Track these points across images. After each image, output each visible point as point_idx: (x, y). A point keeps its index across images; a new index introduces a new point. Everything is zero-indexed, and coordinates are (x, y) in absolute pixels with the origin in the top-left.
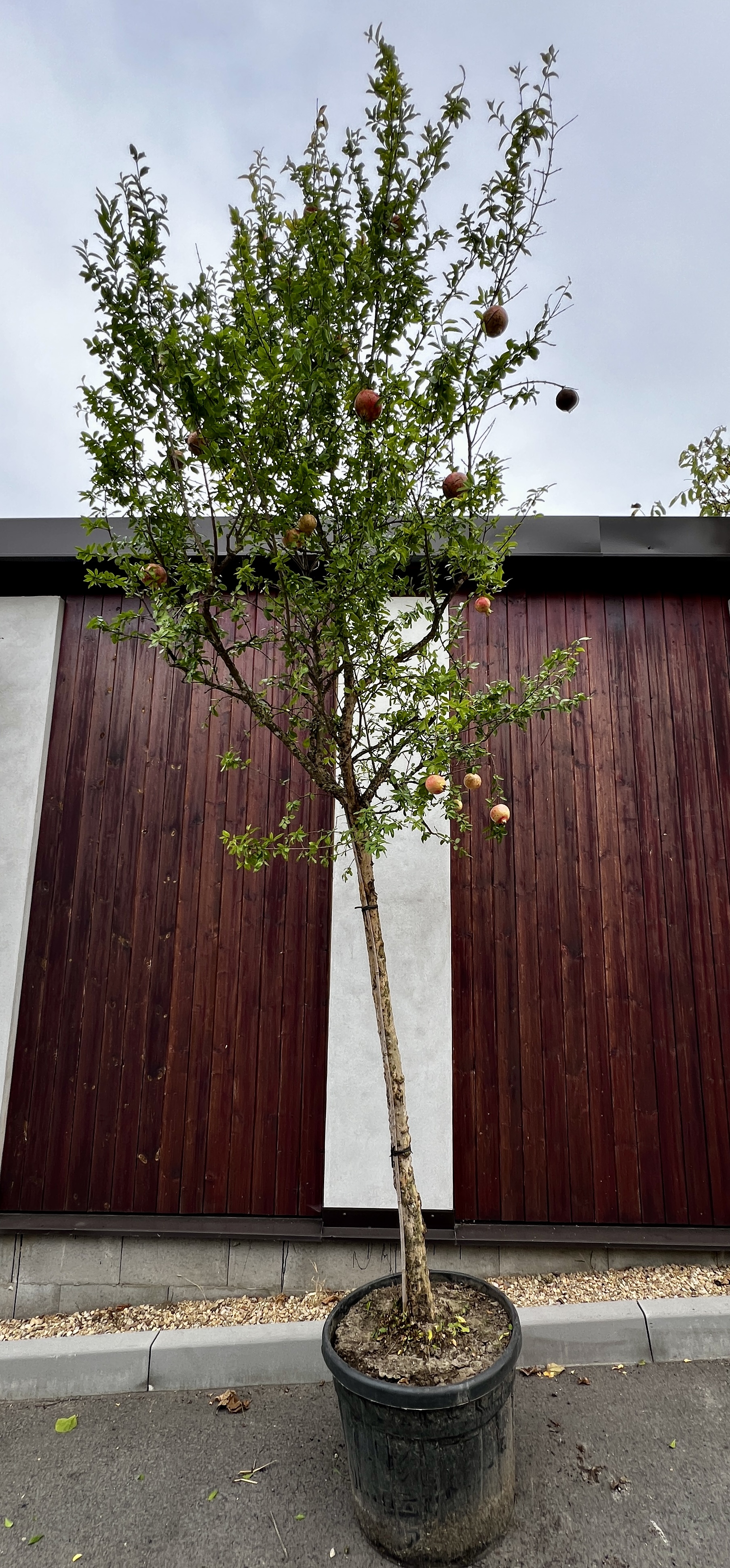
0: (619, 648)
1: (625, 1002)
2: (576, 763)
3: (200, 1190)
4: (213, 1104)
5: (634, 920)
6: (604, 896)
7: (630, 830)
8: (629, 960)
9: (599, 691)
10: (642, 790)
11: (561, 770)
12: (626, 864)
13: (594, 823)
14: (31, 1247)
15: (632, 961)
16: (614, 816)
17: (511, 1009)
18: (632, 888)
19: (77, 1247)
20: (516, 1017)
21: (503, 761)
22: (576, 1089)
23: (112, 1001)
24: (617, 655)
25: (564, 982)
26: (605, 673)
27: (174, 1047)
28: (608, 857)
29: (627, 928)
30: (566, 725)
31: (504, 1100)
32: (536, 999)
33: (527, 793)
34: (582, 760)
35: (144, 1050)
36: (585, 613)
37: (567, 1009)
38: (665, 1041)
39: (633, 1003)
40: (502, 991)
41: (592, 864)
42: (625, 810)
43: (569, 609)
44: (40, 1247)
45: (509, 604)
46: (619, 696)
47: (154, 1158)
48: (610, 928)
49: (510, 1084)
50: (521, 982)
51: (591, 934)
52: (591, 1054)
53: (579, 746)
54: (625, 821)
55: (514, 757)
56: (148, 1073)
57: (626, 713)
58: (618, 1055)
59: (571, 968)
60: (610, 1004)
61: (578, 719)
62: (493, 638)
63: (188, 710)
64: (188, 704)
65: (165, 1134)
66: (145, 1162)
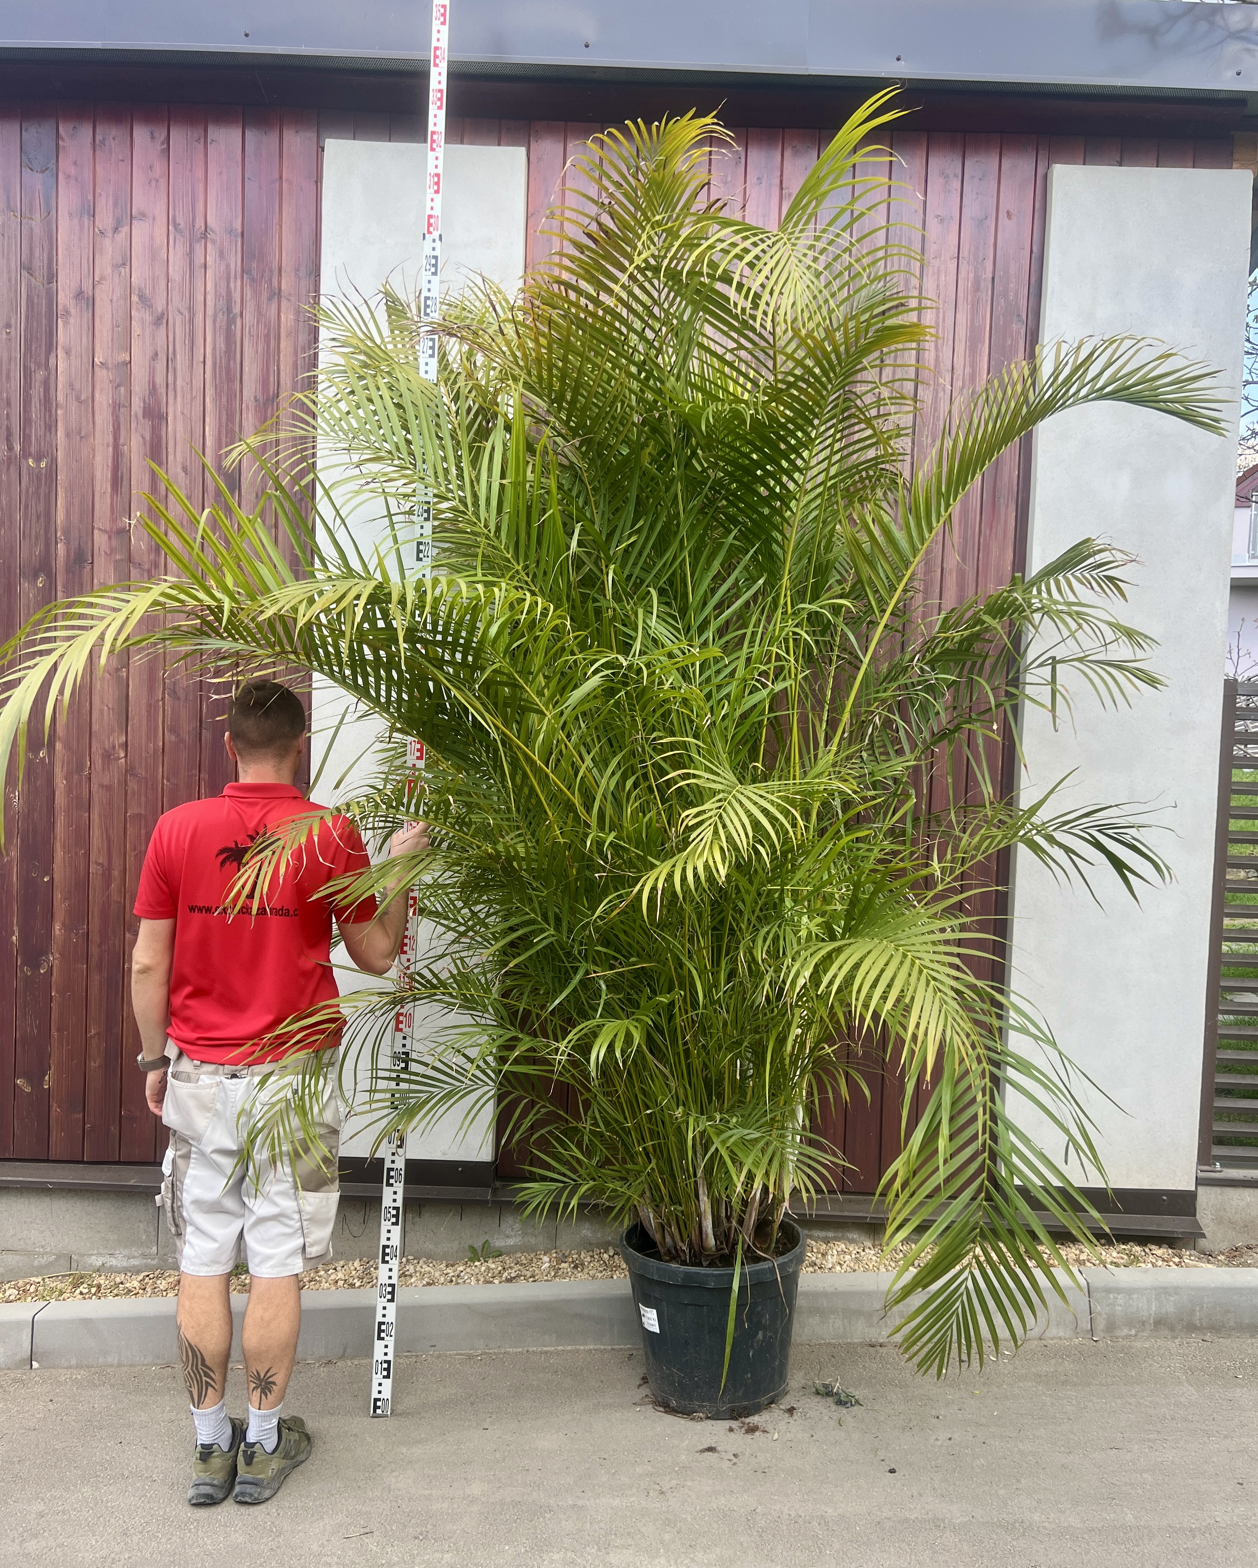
3: (114, 1130)
27: (64, 926)
35: (16, 928)
47: (42, 1084)
56: (24, 964)
63: (53, 355)
64: (51, 346)
65: (57, 1053)
66: (28, 1090)
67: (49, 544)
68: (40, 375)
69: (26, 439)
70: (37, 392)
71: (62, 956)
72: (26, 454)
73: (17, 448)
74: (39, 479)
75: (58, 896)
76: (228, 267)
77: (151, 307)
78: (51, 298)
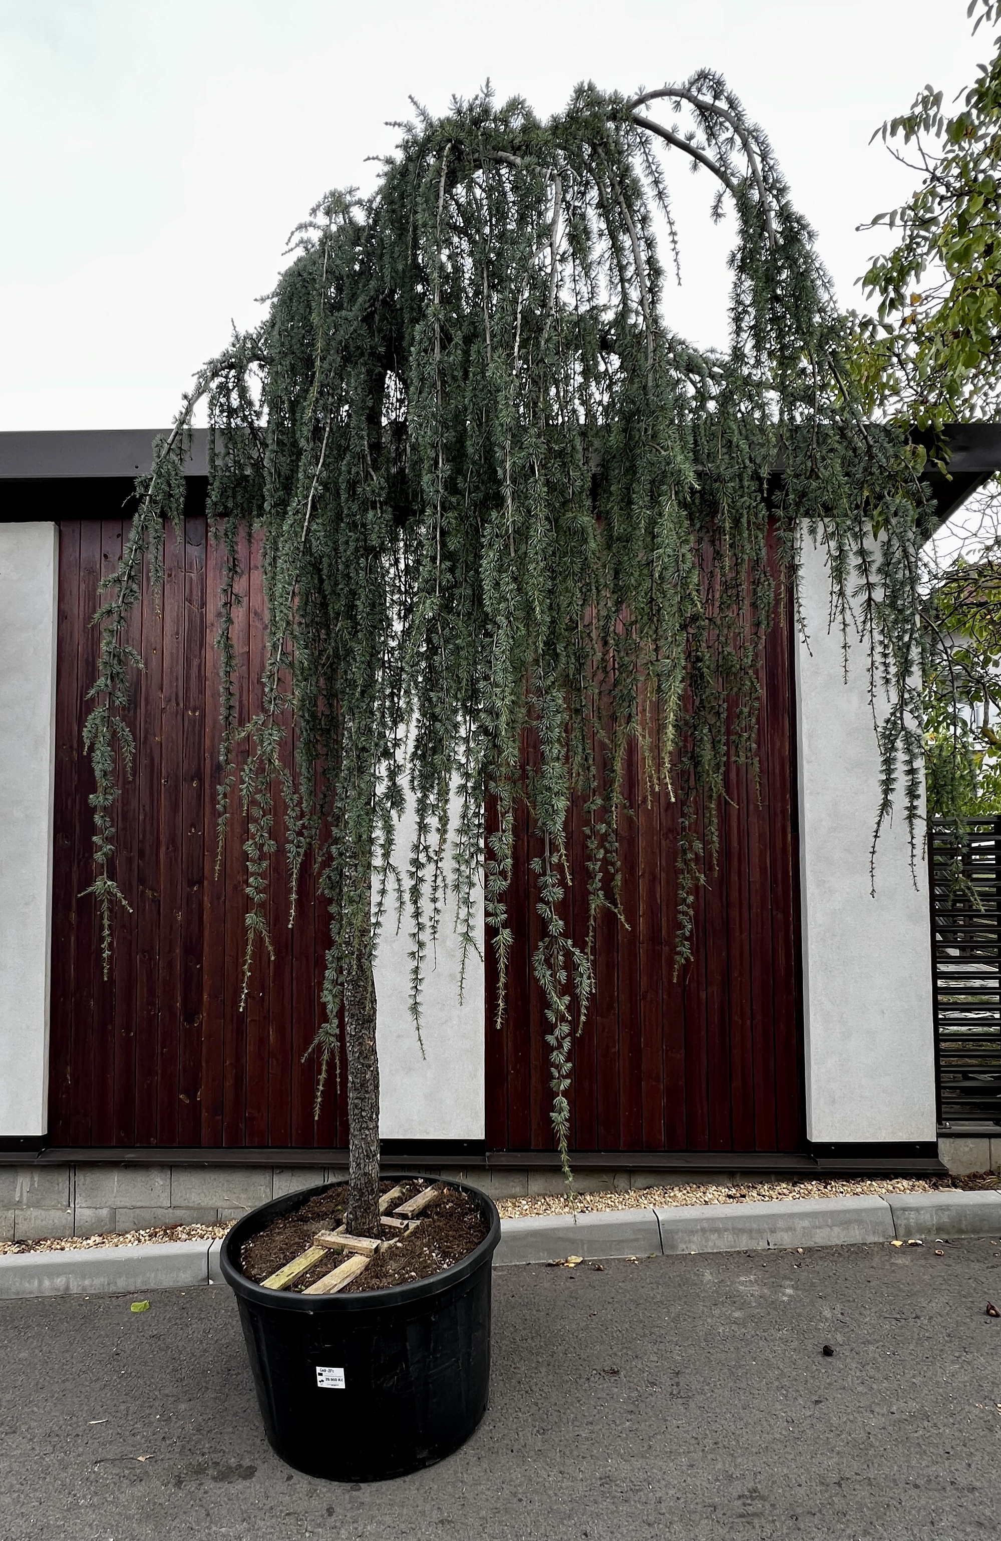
1: (657, 948)
3: (242, 1125)
4: (250, 1048)
6: (642, 843)
8: (664, 908)
12: (666, 810)
14: (85, 1176)
18: (670, 835)
19: (128, 1177)
22: (607, 1030)
23: (143, 952)
27: (209, 995)
29: (663, 875)
35: (179, 998)
38: (695, 985)
39: (666, 949)
44: (93, 1176)
47: (196, 1098)
48: (646, 875)
49: (541, 1026)
52: (622, 997)
56: (185, 1020)
58: (648, 997)
60: (642, 949)
63: (203, 650)
64: (202, 644)
65: (205, 1076)
66: (188, 1102)
67: (200, 759)
68: (196, 662)
69: (187, 699)
70: (194, 671)
71: (208, 1015)
72: (186, 708)
73: (181, 705)
74: (195, 721)
75: (206, 977)
77: (262, 619)
78: (203, 617)
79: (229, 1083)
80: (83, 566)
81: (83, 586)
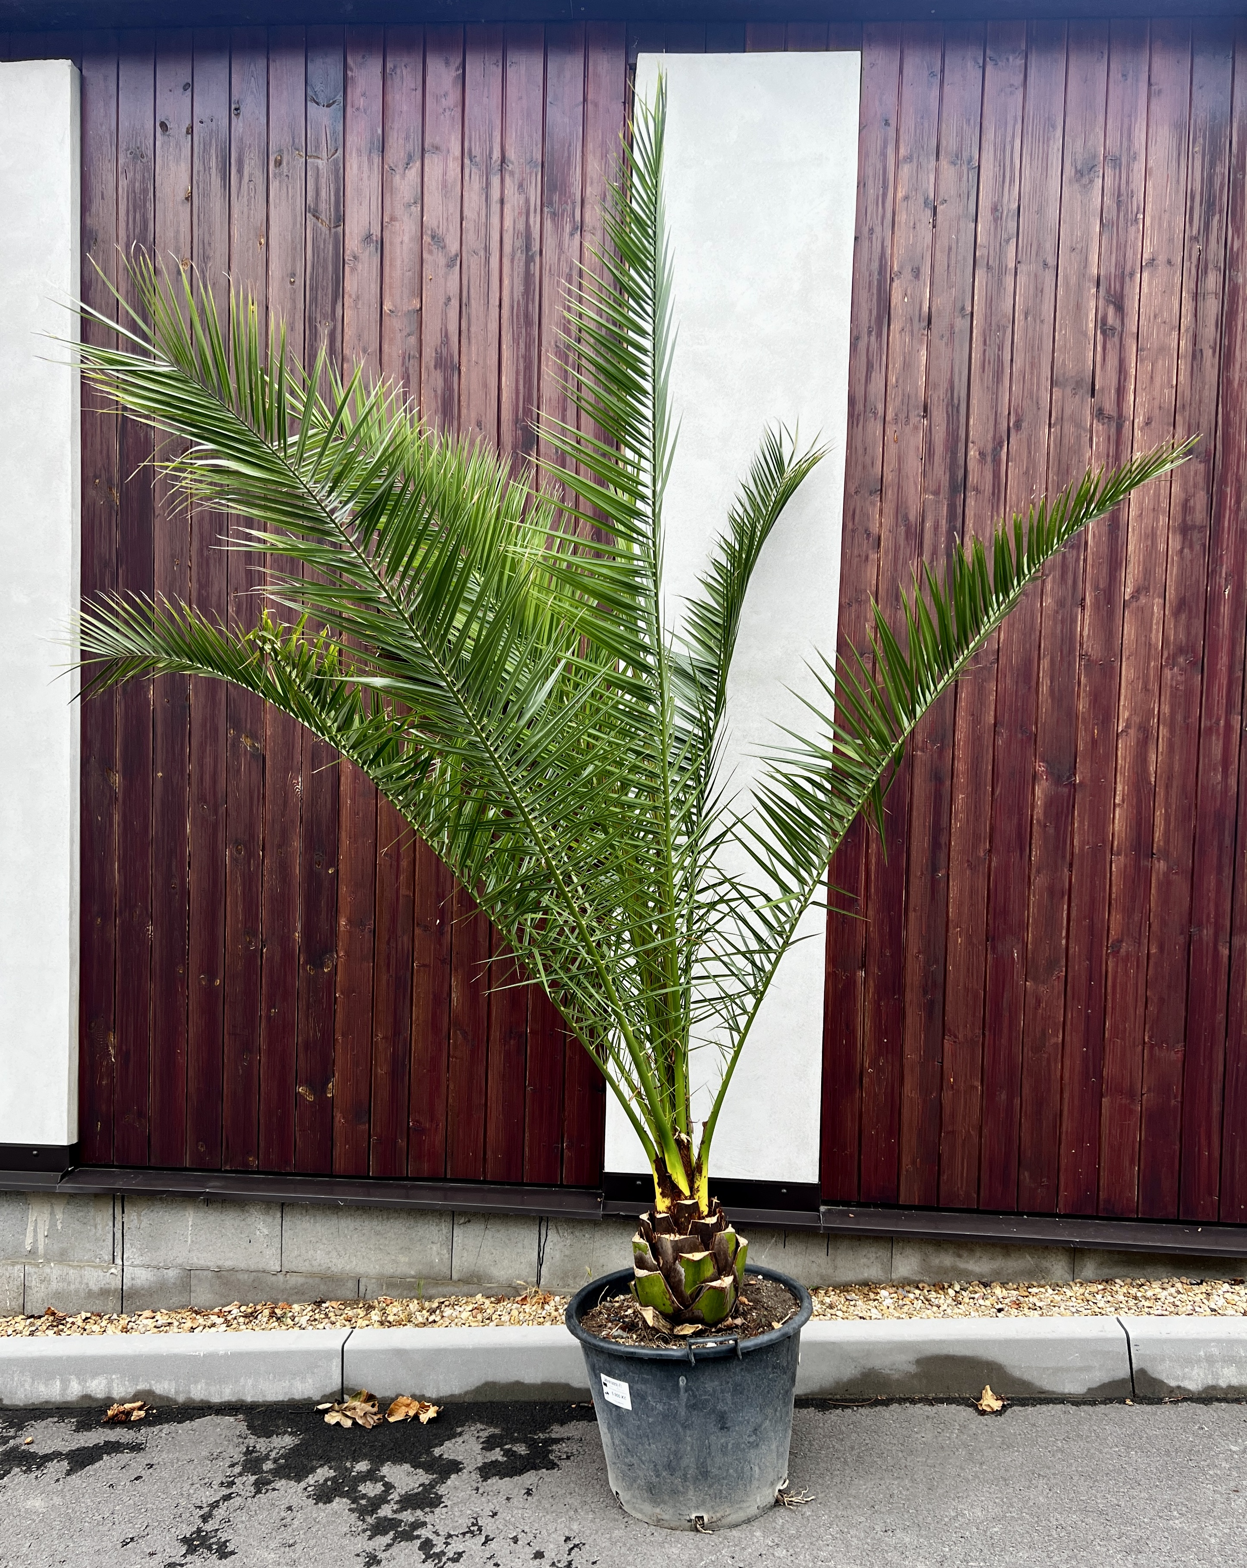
0: (1212, 165)
1: (1144, 863)
2: (1099, 413)
3: (402, 1143)
4: (419, 1013)
5: (1179, 717)
6: (1127, 672)
7: (1191, 547)
8: (1161, 792)
9: (1162, 259)
10: (1225, 465)
11: (1066, 426)
12: (1177, 613)
13: (1121, 534)
14: (139, 1215)
15: (1167, 793)
16: (1163, 520)
17: (935, 869)
18: (1181, 660)
19: (211, 1218)
20: (943, 885)
21: (952, 409)
22: (1043, 1005)
23: (237, 843)
24: (1208, 181)
25: (1035, 828)
26: (1180, 221)
27: (350, 921)
28: (1143, 600)
29: (1164, 731)
30: (1085, 334)
31: (913, 1018)
32: (982, 854)
33: (996, 475)
34: (1110, 407)
35: (299, 925)
36: (1150, 84)
37: (1038, 872)
38: (1211, 931)
39: (1161, 866)
40: (920, 841)
41: (1111, 614)
42: (1186, 507)
43: (1115, 75)
44: (153, 1215)
45: (989, 68)
46: (1202, 269)
47: (326, 1093)
48: (1132, 732)
49: (925, 993)
50: (956, 825)
51: (1094, 742)
52: (1074, 949)
53: (1106, 380)
54: (1185, 530)
55: (974, 402)
56: (307, 962)
57: (1212, 307)
58: (1123, 951)
59: (1050, 803)
60: (1117, 864)
61: (1110, 320)
62: (950, 143)
63: (340, 304)
64: (337, 295)
65: (341, 1057)
66: (311, 1098)
68: (326, 326)
71: (347, 954)
75: (343, 889)
76: (527, 201)
77: (444, 247)
78: (339, 243)
79: (382, 1071)
80: (123, 146)
81: (123, 183)
